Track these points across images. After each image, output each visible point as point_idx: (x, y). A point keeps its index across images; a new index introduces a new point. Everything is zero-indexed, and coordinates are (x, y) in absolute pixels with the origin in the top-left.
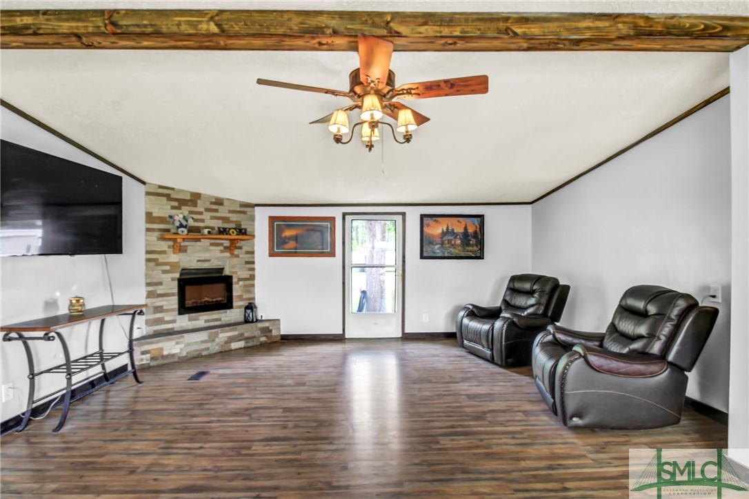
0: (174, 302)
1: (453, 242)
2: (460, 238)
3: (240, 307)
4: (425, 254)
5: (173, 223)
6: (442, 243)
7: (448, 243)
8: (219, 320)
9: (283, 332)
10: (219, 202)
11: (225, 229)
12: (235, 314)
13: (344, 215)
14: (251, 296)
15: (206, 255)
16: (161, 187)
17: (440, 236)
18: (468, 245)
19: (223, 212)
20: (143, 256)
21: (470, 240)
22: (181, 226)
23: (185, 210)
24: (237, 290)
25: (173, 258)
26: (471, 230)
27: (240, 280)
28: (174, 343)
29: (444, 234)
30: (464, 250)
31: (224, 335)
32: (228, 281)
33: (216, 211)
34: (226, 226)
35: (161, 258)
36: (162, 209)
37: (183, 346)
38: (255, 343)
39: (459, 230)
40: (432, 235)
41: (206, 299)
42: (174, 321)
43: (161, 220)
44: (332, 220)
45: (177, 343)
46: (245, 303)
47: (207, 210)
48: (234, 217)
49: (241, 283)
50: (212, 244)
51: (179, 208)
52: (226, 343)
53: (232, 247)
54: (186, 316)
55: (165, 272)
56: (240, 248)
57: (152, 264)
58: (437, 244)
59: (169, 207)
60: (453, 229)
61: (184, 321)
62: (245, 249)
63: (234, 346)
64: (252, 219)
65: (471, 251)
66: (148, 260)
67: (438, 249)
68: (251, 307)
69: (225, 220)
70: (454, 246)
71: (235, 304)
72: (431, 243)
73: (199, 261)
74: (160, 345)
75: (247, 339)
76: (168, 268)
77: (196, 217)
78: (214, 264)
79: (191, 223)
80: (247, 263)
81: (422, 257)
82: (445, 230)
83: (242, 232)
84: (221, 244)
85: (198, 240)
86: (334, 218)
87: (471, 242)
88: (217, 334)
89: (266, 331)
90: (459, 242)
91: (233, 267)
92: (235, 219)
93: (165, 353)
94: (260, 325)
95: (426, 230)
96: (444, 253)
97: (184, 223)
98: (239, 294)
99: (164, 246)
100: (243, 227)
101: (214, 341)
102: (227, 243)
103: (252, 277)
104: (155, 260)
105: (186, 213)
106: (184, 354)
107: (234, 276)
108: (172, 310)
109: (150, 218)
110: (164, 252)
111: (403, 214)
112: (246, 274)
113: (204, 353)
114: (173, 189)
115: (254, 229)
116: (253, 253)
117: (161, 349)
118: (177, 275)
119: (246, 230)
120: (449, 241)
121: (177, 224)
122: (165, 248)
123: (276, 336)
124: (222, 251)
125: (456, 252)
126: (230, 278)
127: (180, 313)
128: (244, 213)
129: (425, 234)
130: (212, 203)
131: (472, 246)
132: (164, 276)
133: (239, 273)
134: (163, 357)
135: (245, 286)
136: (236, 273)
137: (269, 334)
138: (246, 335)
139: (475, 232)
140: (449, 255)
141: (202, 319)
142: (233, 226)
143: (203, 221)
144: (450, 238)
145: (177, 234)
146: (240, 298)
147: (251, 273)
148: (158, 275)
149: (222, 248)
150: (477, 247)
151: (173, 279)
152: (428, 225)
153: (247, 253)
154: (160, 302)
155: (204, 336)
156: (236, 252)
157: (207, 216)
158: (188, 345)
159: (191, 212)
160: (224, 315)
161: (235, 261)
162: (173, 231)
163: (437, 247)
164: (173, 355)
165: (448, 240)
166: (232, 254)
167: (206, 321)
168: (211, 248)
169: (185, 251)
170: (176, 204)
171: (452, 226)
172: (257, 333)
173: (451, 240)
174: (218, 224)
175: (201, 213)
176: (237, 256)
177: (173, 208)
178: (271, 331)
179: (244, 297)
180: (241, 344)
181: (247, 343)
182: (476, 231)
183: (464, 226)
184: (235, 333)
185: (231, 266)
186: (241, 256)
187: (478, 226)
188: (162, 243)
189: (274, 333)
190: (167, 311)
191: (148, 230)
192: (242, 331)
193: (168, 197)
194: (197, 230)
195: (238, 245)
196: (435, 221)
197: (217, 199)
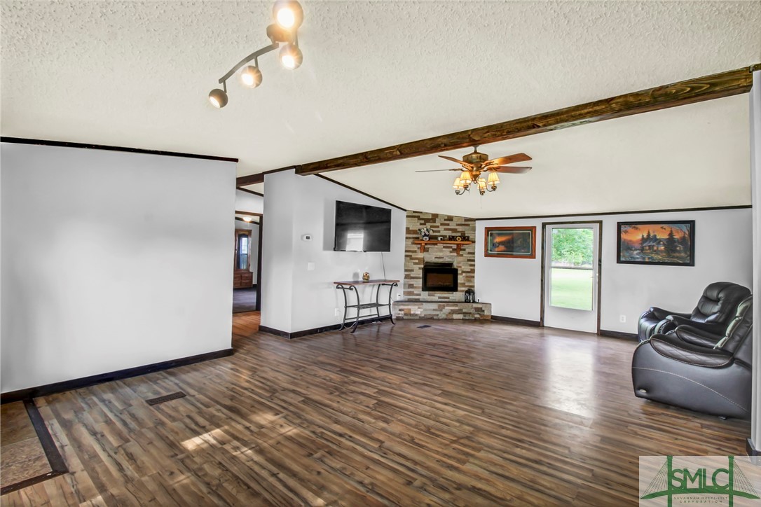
0: (419, 283)
1: (655, 248)
2: (664, 244)
3: (462, 291)
4: (622, 259)
5: (421, 234)
6: (642, 250)
7: (650, 249)
8: (448, 298)
9: (494, 313)
10: (450, 219)
11: (453, 237)
12: (458, 295)
13: (544, 225)
14: (471, 284)
15: (440, 254)
16: (414, 212)
17: (640, 242)
18: (674, 251)
19: (453, 225)
20: (404, 254)
21: (677, 246)
22: (425, 235)
23: (428, 225)
24: (461, 279)
25: (421, 255)
26: (677, 236)
27: (463, 272)
28: (417, 307)
29: (644, 240)
30: (669, 256)
31: (448, 309)
32: (454, 272)
33: (448, 225)
34: (454, 234)
35: (414, 255)
36: (416, 225)
37: (422, 310)
38: (471, 318)
39: (662, 235)
40: (631, 241)
41: (440, 283)
42: (419, 295)
43: (415, 232)
44: (533, 229)
45: (419, 308)
46: (466, 289)
47: (442, 224)
48: (460, 229)
49: (464, 274)
50: (444, 247)
51: (424, 224)
52: (450, 313)
53: (458, 249)
54: (427, 293)
55: (415, 263)
56: (464, 250)
57: (408, 258)
58: (636, 250)
59: (419, 224)
60: (655, 236)
61: (425, 295)
62: (467, 250)
63: (455, 316)
64: (474, 229)
65: (677, 258)
66: (406, 256)
67: (637, 254)
68: (470, 292)
69: (454, 230)
70: (656, 252)
71: (459, 289)
72: (629, 248)
73: (436, 258)
74: (409, 307)
75: (465, 313)
76: (417, 261)
77: (434, 229)
78: (447, 260)
79: (431, 233)
80: (469, 260)
81: (619, 261)
82: (645, 236)
83: (465, 238)
84: (451, 247)
85: (436, 244)
86: (535, 227)
87: (678, 248)
88: (444, 306)
89: (479, 310)
90: (662, 248)
91: (459, 263)
92: (460, 230)
93: (412, 312)
94: (475, 305)
95: (623, 236)
96: (644, 258)
97: (427, 233)
98: (462, 282)
99: (415, 248)
100: (466, 235)
101: (441, 310)
102: (455, 247)
103: (473, 271)
104: (410, 256)
105: (429, 227)
106: (423, 316)
107: (459, 269)
108: (419, 288)
109: (408, 231)
110: (415, 252)
111: (601, 222)
112: (468, 268)
113: (435, 317)
114: (421, 213)
115: (475, 236)
116: (474, 253)
117: (410, 310)
118: (422, 266)
119: (468, 237)
120: (651, 247)
121: (423, 234)
122: (416, 249)
123: (488, 316)
124: (451, 252)
125: (657, 257)
126: (456, 270)
127: (423, 290)
128: (468, 225)
129: (622, 240)
130: (445, 220)
131: (679, 252)
132: (415, 266)
133: (463, 267)
134: (411, 315)
135: (467, 277)
136: (460, 267)
137: (482, 313)
138: (464, 311)
139: (683, 239)
140: (650, 260)
141: (437, 296)
142: (460, 234)
143: (439, 232)
144: (651, 244)
145: (422, 240)
146: (463, 285)
147: (472, 268)
148: (411, 265)
149: (451, 250)
150: (686, 253)
151: (420, 268)
152: (626, 232)
153: (469, 253)
154: (412, 281)
155: (435, 306)
156: (461, 253)
157: (441, 228)
158: (425, 310)
159: (431, 227)
160: (451, 295)
161: (460, 259)
162: (421, 238)
163: (635, 252)
164: (416, 315)
165: (649, 246)
166: (458, 254)
167: (439, 298)
168: (444, 249)
169: (428, 251)
170: (423, 222)
171: (654, 232)
172: (472, 311)
173: (653, 246)
174: (449, 234)
175: (438, 227)
176: (462, 255)
177: (421, 224)
178: (483, 311)
179: (466, 284)
180: (461, 316)
181: (465, 316)
182: (684, 236)
183: (669, 232)
184: (457, 308)
185: (459, 262)
186: (464, 255)
187: (687, 233)
188: (414, 246)
189: (486, 313)
190: (416, 288)
191: (407, 238)
192: (461, 307)
193: (419, 218)
194: (436, 238)
195: (462, 248)
196: (634, 227)
197: (448, 217)
